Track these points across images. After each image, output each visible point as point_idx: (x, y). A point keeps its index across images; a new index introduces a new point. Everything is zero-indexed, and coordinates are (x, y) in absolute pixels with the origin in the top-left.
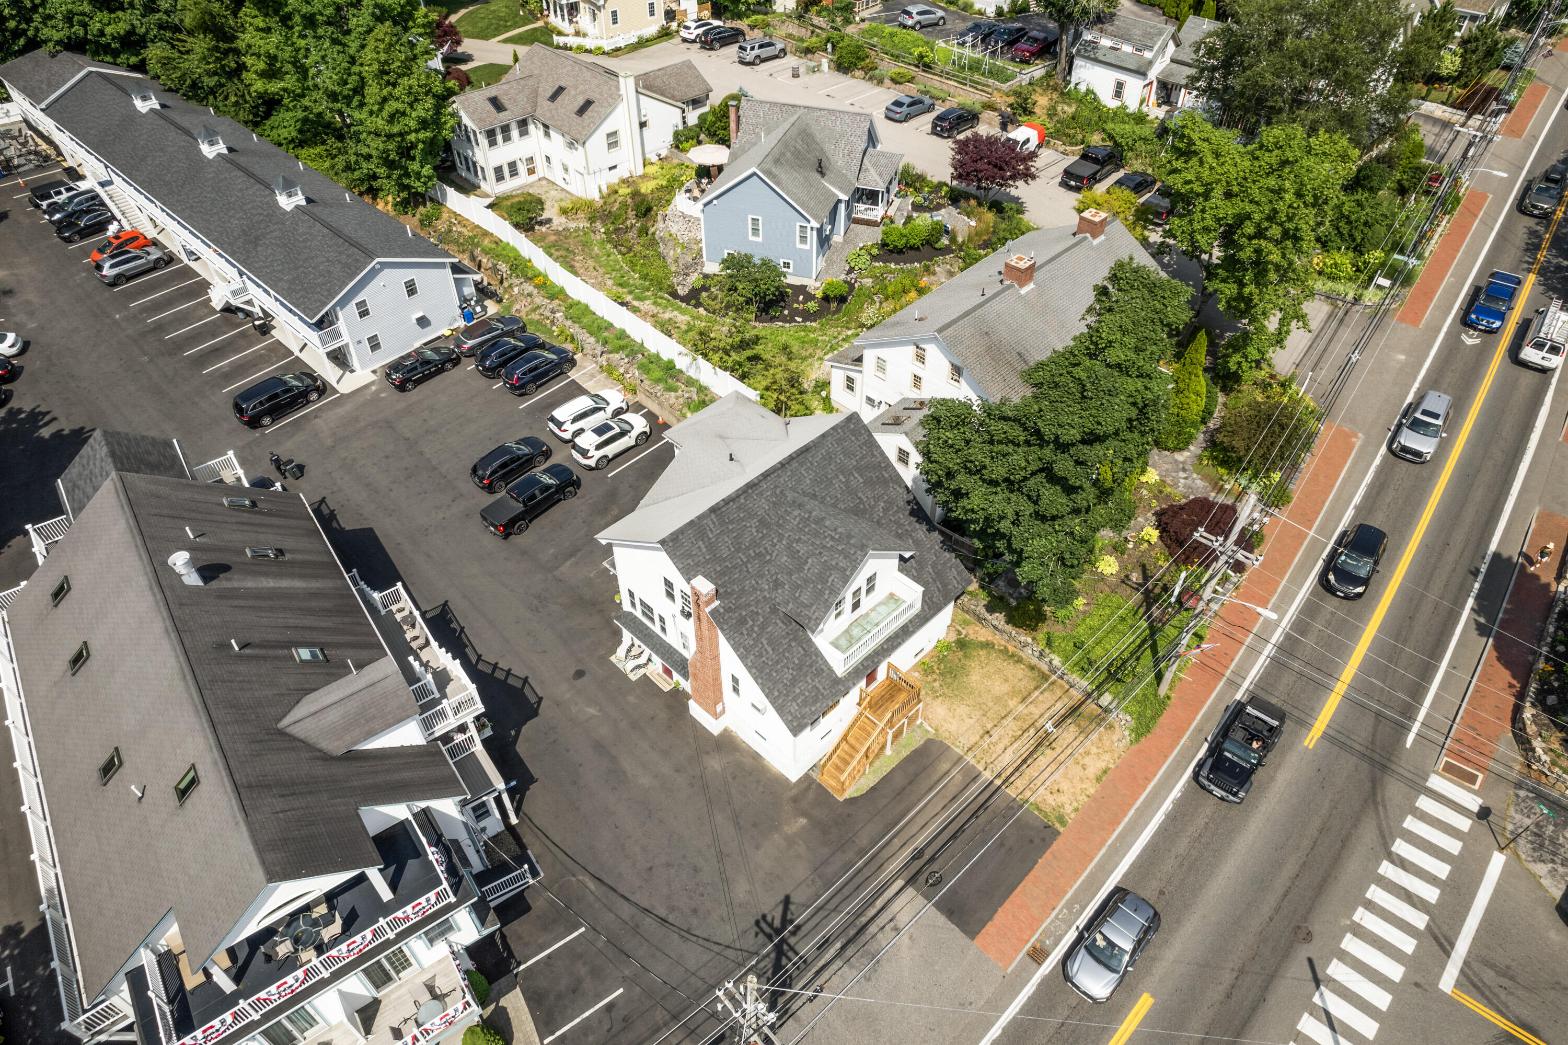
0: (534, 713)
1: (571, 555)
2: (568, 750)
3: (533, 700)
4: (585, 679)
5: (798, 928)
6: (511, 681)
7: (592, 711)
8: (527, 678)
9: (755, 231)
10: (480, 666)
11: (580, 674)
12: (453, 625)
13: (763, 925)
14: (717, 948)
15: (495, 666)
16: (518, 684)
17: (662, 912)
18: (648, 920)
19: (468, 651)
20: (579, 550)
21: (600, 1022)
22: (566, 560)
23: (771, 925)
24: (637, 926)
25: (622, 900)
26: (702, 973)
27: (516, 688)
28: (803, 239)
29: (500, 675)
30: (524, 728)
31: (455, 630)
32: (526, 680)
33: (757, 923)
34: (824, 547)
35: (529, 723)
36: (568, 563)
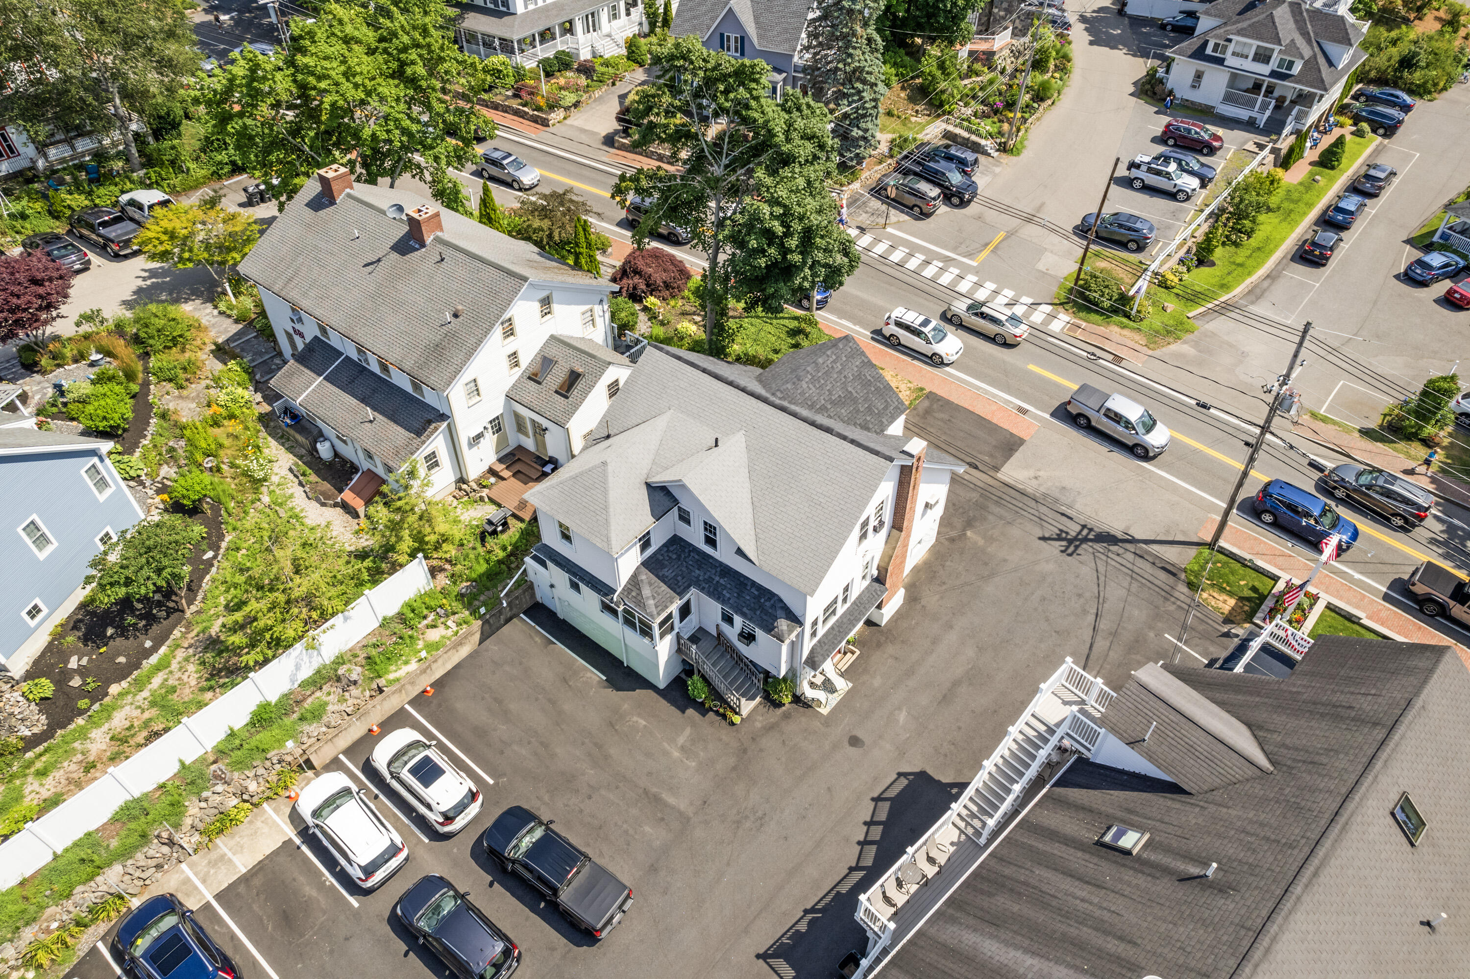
0: (922, 776)
1: (656, 800)
2: (960, 728)
3: (904, 782)
4: (860, 734)
5: (1061, 531)
6: (882, 816)
7: (902, 717)
8: (873, 799)
9: (41, 540)
10: (868, 861)
11: (855, 741)
12: (803, 927)
13: (1070, 550)
14: (1102, 578)
15: (862, 844)
16: (885, 807)
17: (1091, 618)
18: (1102, 626)
19: (844, 889)
20: (646, 792)
21: (1197, 645)
22: (666, 805)
23: (1067, 547)
24: (1111, 634)
25: (1094, 649)
26: (1126, 584)
27: (891, 808)
28: (102, 484)
29: (876, 833)
30: (945, 780)
31: (811, 923)
32: (877, 800)
33: (1070, 555)
34: (840, 372)
35: (937, 777)
36: (671, 800)
